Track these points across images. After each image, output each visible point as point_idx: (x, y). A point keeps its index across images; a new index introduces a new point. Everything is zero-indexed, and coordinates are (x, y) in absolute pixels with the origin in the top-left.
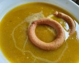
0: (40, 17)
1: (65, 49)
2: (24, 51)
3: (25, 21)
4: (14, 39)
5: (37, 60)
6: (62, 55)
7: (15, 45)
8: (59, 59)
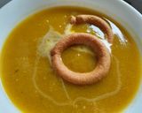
0: (55, 37)
1: (118, 66)
2: (73, 103)
3: (38, 58)
4: (46, 96)
5: (97, 101)
6: (119, 75)
7: (54, 102)
8: (120, 82)
